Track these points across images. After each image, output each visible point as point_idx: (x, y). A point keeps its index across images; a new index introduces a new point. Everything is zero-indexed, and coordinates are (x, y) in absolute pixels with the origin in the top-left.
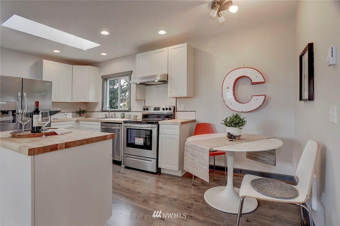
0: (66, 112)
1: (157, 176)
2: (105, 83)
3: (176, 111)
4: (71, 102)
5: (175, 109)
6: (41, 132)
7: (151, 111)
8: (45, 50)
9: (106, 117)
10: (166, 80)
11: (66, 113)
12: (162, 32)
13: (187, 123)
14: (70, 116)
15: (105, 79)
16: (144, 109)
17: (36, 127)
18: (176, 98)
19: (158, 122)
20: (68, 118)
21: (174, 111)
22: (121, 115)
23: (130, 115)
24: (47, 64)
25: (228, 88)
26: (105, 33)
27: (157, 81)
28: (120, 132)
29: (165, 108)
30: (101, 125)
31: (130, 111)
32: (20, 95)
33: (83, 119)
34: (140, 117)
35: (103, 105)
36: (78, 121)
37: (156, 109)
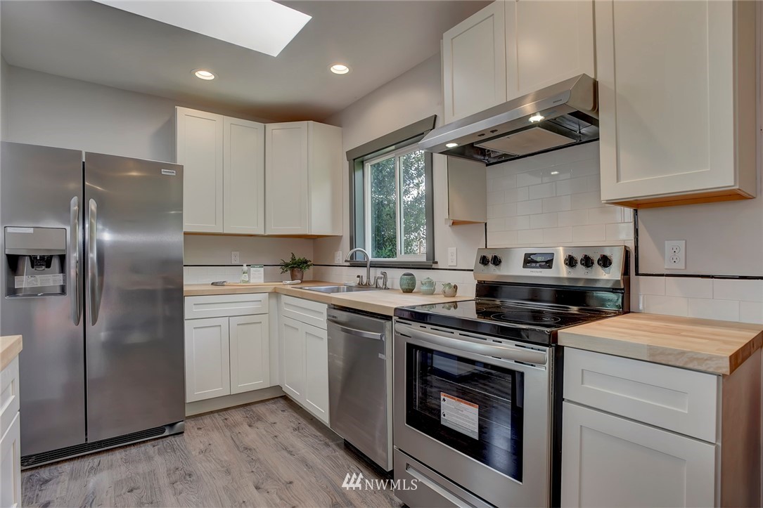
0: (245, 265)
2: (358, 174)
3: (637, 274)
4: (262, 233)
5: (631, 263)
7: (513, 269)
9: (362, 286)
10: (586, 108)
11: (245, 268)
13: (750, 355)
14: (257, 276)
15: (357, 160)
16: (484, 261)
18: (635, 205)
20: (253, 281)
21: (626, 272)
22: (401, 279)
23: (431, 284)
27: (538, 118)
28: (383, 352)
29: (579, 257)
30: (328, 315)
31: (434, 266)
32: (76, 208)
33: (289, 287)
34: (468, 291)
35: (352, 245)
36: (275, 294)
37: (536, 262)
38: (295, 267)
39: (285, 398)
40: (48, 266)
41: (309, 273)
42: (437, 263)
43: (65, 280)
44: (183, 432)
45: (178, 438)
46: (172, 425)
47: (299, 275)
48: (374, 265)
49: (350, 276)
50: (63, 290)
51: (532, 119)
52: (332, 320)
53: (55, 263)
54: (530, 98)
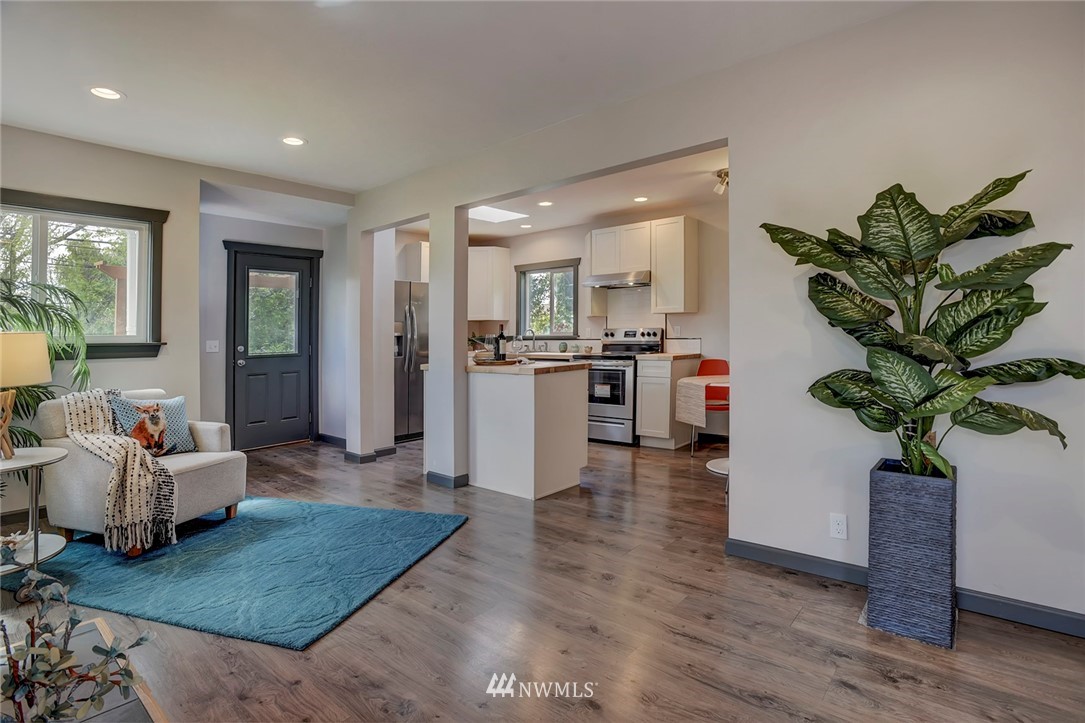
1: (633, 448)
2: (523, 284)
3: (666, 338)
5: (663, 333)
10: (647, 282)
13: (685, 358)
15: (522, 272)
16: (607, 335)
18: (666, 314)
19: (634, 358)
21: (662, 338)
22: (560, 345)
23: (577, 346)
27: (632, 284)
29: (646, 333)
35: (518, 326)
37: (629, 335)
42: (579, 336)
54: (633, 274)
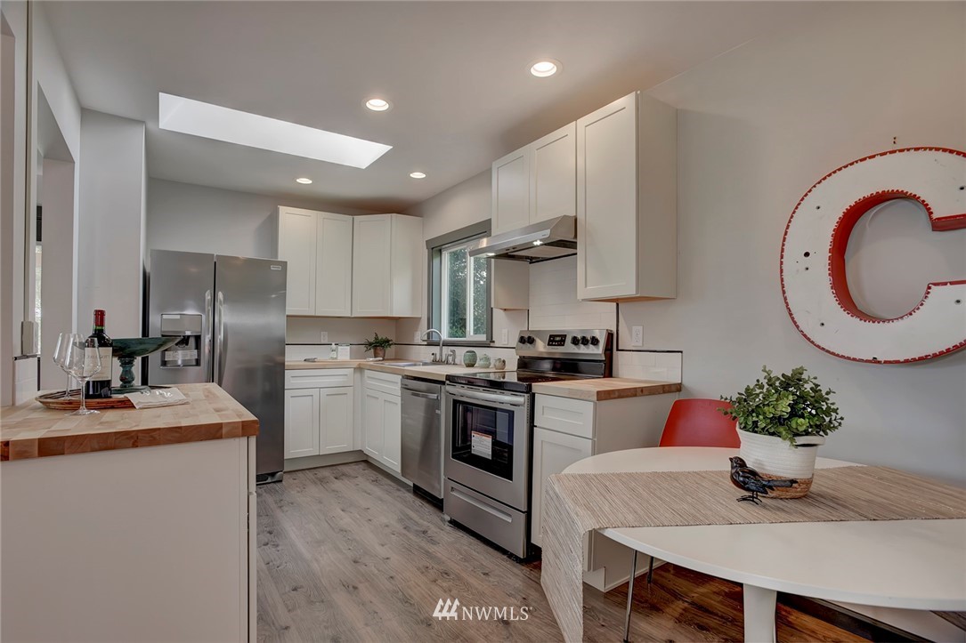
0: (333, 344)
1: (526, 569)
2: (436, 261)
3: (618, 350)
4: (349, 315)
6: (111, 397)
8: (278, 181)
9: (435, 362)
11: (334, 346)
12: (544, 69)
13: (635, 396)
14: (344, 353)
15: (435, 249)
16: (522, 340)
17: (94, 382)
18: (617, 301)
19: (530, 387)
20: (340, 358)
21: (609, 350)
22: (466, 355)
23: (487, 359)
24: (291, 218)
25: (807, 254)
26: (377, 105)
27: (538, 243)
28: (439, 408)
29: (579, 338)
30: (402, 384)
31: (492, 344)
32: (209, 297)
33: (372, 363)
34: (512, 365)
35: (429, 325)
36: (360, 369)
37: (556, 341)
38: (378, 346)
39: (366, 462)
40: (187, 344)
41: (390, 351)
42: (494, 342)
43: (199, 355)
44: (281, 481)
45: (278, 484)
46: (273, 475)
47: (381, 353)
48: (446, 344)
49: (426, 353)
50: (198, 363)
51: (535, 243)
52: (405, 388)
53: (192, 342)
